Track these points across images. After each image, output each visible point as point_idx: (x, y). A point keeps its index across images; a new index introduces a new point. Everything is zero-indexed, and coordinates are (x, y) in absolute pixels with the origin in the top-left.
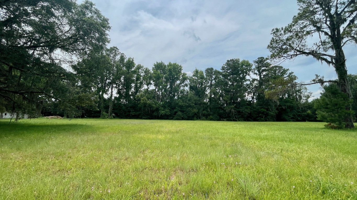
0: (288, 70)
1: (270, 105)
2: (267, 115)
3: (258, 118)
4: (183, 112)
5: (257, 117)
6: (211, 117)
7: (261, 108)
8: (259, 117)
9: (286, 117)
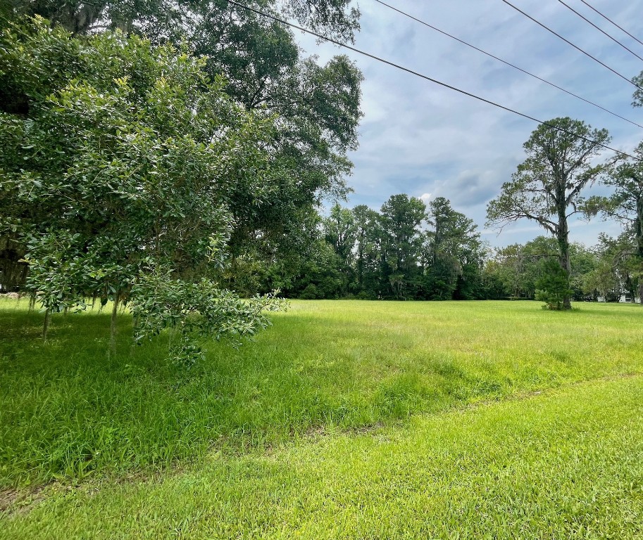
0: (472, 221)
1: (450, 275)
2: (445, 290)
3: (434, 295)
4: (316, 283)
5: (431, 294)
6: (363, 293)
7: (438, 279)
8: (435, 293)
9: (466, 294)
